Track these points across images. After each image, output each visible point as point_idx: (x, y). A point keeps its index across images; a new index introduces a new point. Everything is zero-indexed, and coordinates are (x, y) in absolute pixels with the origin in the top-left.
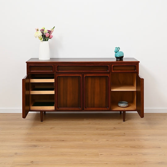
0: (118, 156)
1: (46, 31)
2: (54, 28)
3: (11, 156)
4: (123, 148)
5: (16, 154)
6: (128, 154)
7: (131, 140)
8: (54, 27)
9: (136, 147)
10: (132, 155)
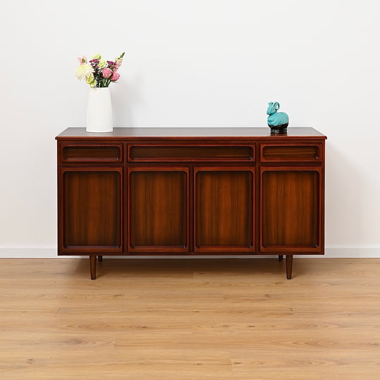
0: (278, 366)
1: (103, 64)
2: (122, 57)
3: (20, 367)
4: (288, 345)
5: (31, 361)
6: (301, 363)
7: (308, 326)
8: (123, 54)
9: (319, 343)
10: (311, 363)
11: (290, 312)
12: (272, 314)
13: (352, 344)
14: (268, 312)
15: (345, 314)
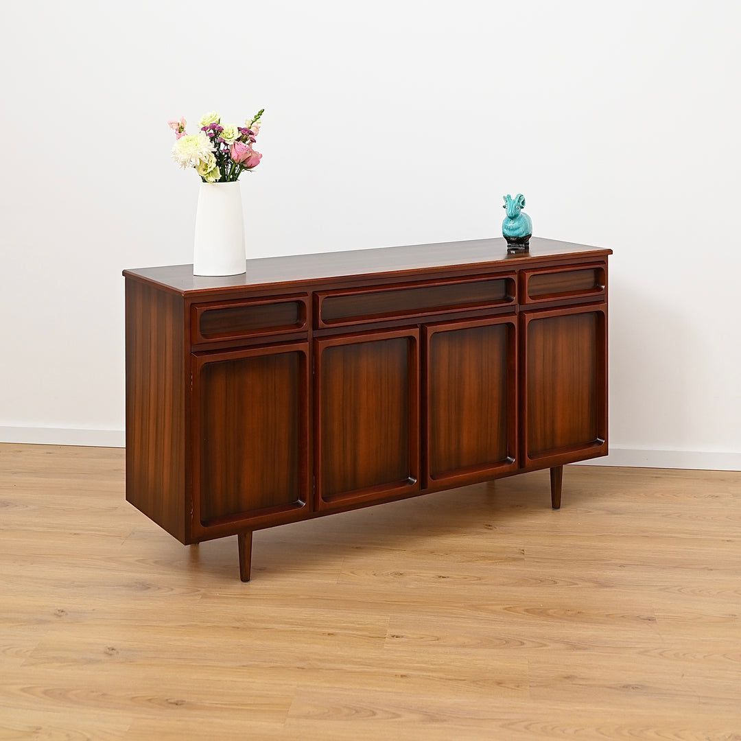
0: (464, 646)
1: (230, 133)
2: (257, 118)
3: (40, 622)
4: (494, 612)
5: (61, 613)
6: (506, 642)
7: (540, 581)
8: (261, 113)
9: (550, 612)
10: (522, 644)
11: (519, 557)
12: (484, 558)
13: (607, 616)
14: (479, 554)
15: (616, 564)
